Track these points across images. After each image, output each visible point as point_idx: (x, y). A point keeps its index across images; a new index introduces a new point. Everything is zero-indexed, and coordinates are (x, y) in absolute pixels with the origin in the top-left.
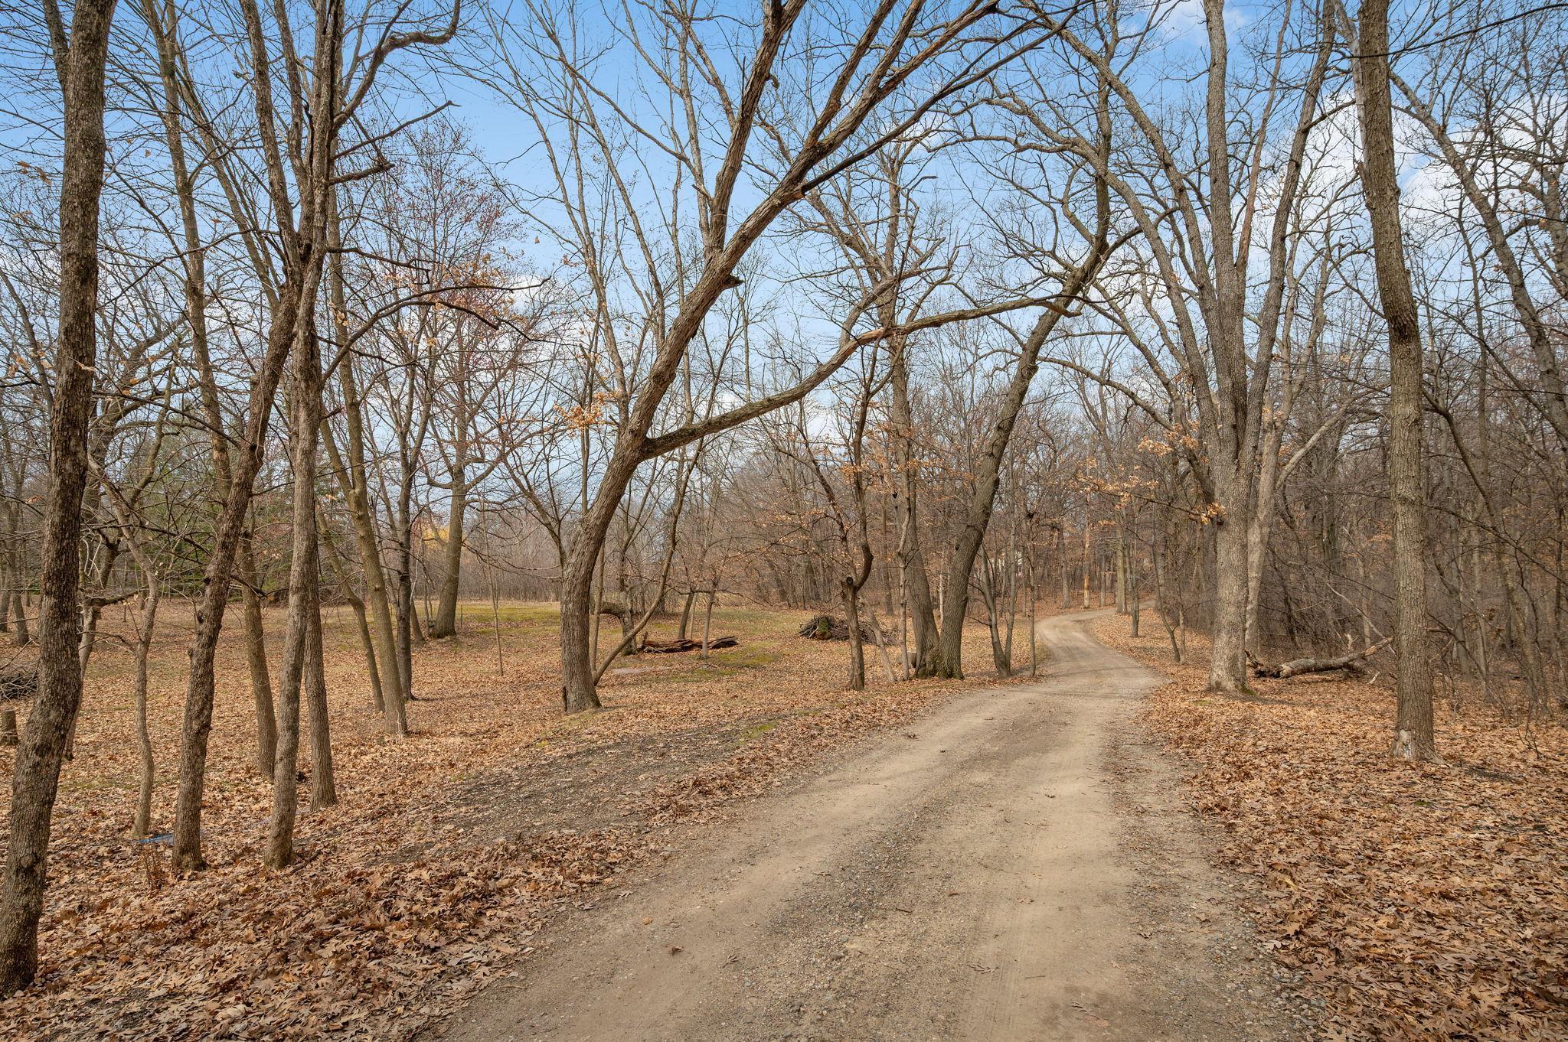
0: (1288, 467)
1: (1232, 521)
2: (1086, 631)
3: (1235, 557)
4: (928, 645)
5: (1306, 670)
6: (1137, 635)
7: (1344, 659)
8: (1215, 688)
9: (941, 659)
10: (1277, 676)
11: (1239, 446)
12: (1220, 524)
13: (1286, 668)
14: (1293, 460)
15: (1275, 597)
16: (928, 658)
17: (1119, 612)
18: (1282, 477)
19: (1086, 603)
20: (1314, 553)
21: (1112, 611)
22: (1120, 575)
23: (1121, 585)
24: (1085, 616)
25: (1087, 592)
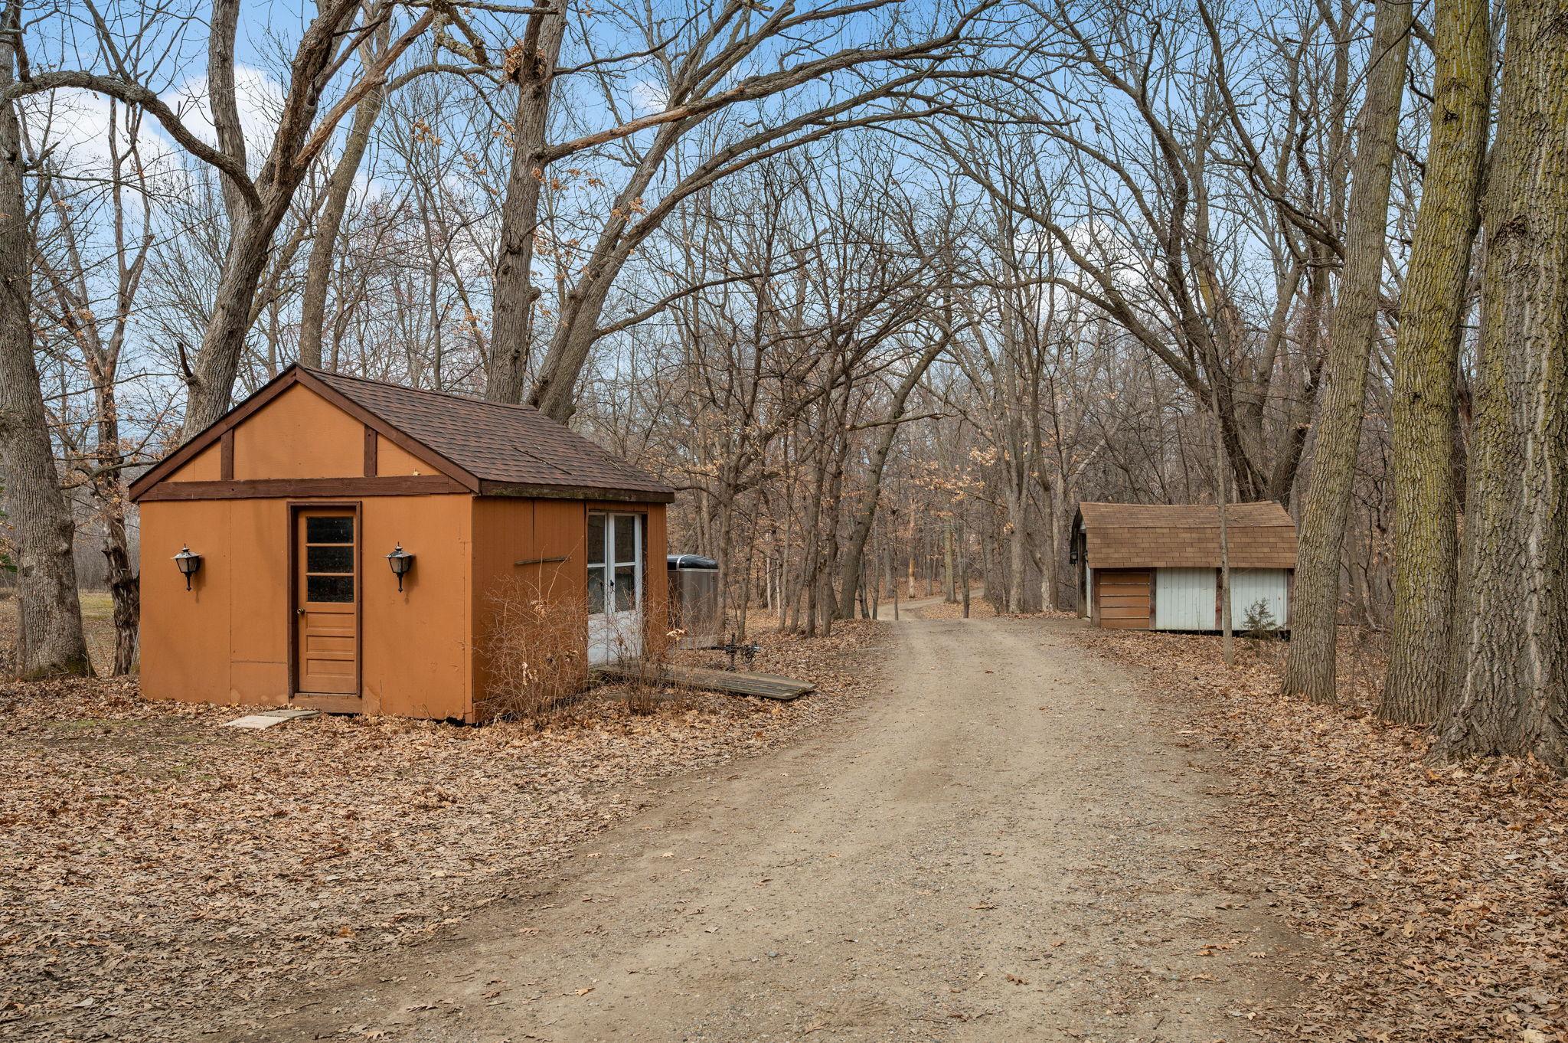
17: (948, 600)
19: (911, 591)
21: (939, 600)
22: (948, 559)
23: (949, 572)
24: (913, 605)
25: (911, 579)
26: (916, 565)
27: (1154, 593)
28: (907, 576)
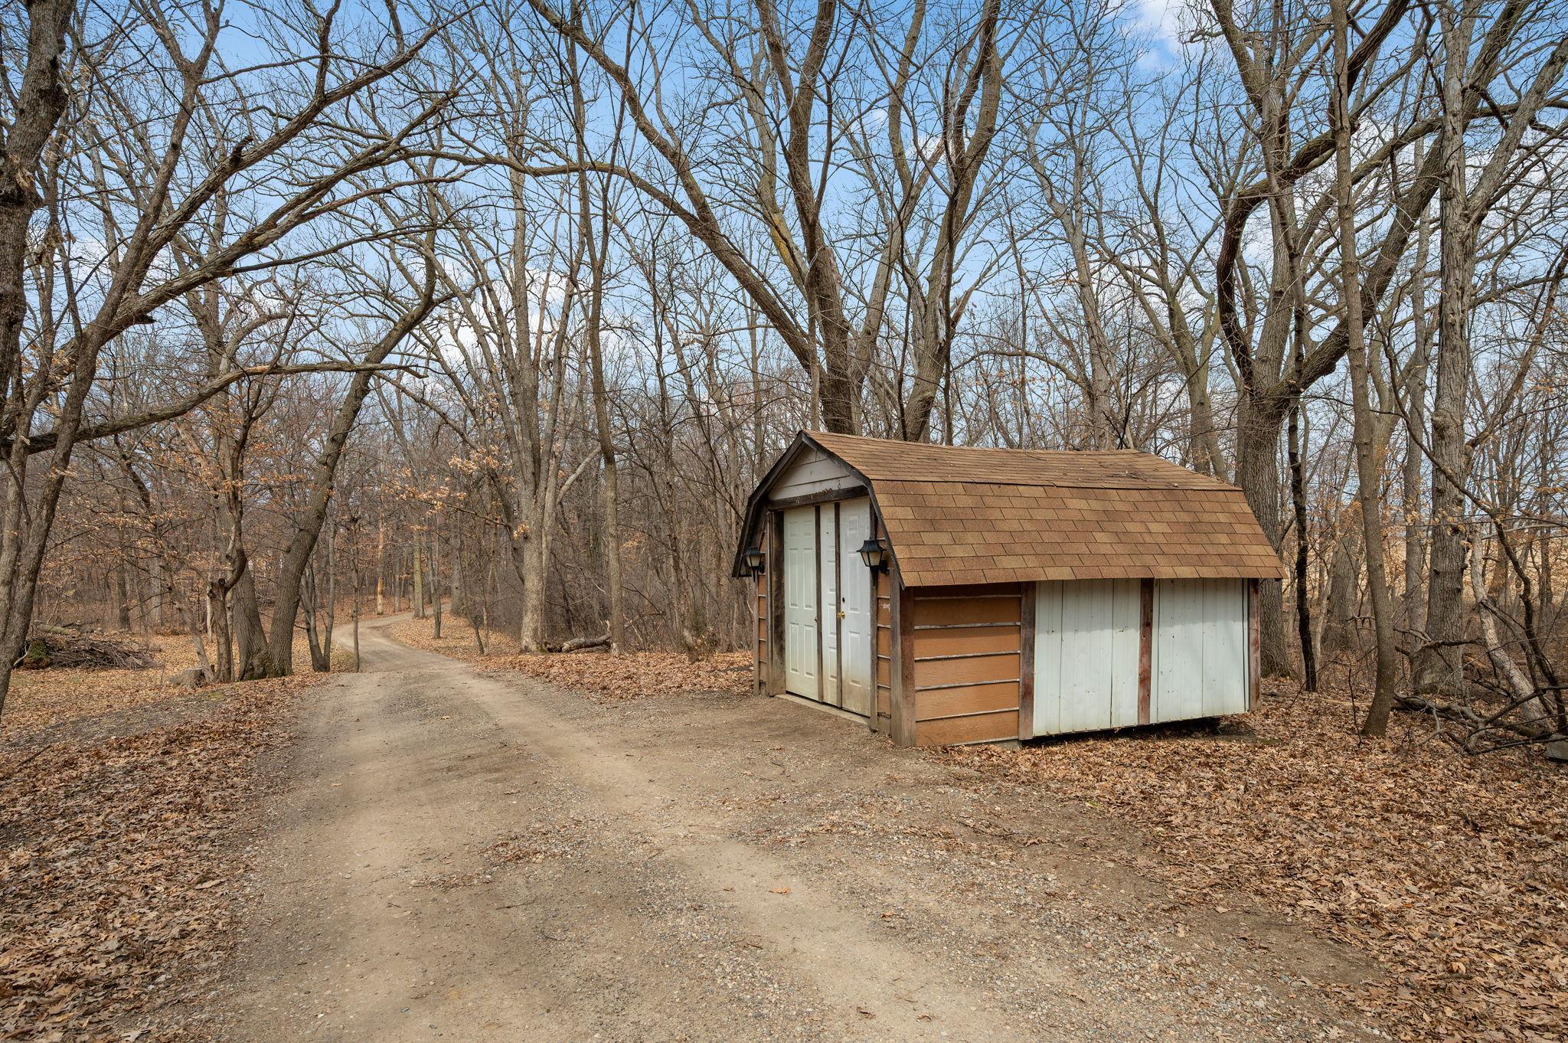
0: (565, 488)
1: (533, 536)
2: (387, 636)
3: (535, 560)
4: (255, 648)
5: (579, 647)
6: (439, 637)
7: (603, 638)
8: (526, 650)
9: (271, 661)
10: (560, 651)
11: (536, 486)
12: (526, 538)
13: (566, 646)
14: (568, 482)
15: (556, 595)
16: (256, 662)
17: (417, 616)
18: (561, 495)
19: (380, 608)
20: (583, 557)
21: (408, 616)
22: (417, 578)
23: (418, 588)
24: (381, 622)
25: (379, 597)
26: (385, 584)
27: (1029, 646)
28: (375, 593)
